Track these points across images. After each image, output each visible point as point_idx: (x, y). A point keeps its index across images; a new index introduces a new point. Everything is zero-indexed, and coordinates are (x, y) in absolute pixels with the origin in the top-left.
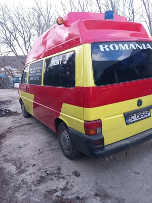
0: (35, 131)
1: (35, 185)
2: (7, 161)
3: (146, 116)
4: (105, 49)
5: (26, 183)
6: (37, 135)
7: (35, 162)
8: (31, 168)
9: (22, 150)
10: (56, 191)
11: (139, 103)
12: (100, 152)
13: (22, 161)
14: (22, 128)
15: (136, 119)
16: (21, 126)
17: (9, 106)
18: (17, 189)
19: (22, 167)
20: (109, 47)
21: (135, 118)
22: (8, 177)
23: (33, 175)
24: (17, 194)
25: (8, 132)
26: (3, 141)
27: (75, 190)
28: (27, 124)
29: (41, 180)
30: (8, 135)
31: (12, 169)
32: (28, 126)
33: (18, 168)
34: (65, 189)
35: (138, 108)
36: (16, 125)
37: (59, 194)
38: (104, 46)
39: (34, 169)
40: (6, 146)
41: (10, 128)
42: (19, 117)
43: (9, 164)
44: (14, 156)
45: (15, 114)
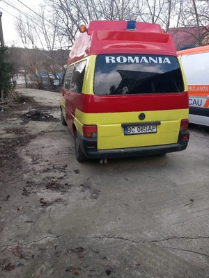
0: (64, 138)
1: (40, 172)
2: (27, 155)
3: (150, 131)
4: (110, 61)
5: (35, 170)
6: (65, 140)
7: (49, 159)
8: (44, 162)
9: (44, 150)
10: (54, 178)
11: (142, 117)
12: (93, 153)
13: (40, 157)
14: (55, 133)
15: (136, 132)
16: (54, 131)
17: (55, 112)
18: (26, 172)
19: (37, 161)
20: (115, 60)
21: (136, 130)
22: (23, 164)
23: (42, 167)
24: (24, 175)
25: (40, 134)
26: (32, 140)
27: (68, 180)
28: (61, 131)
29: (47, 170)
30: (38, 137)
31: (29, 160)
32: (61, 133)
33: (33, 160)
34: (61, 178)
35: (139, 121)
36: (51, 130)
37: (54, 180)
38: (110, 58)
39: (46, 163)
40: (33, 145)
41: (43, 132)
42: (57, 123)
43: (28, 157)
44: (35, 152)
45: (56, 120)
